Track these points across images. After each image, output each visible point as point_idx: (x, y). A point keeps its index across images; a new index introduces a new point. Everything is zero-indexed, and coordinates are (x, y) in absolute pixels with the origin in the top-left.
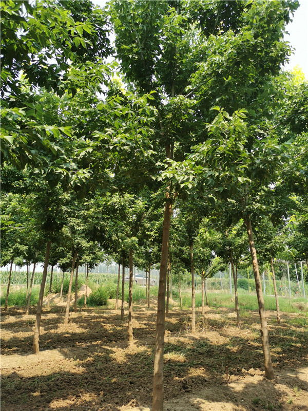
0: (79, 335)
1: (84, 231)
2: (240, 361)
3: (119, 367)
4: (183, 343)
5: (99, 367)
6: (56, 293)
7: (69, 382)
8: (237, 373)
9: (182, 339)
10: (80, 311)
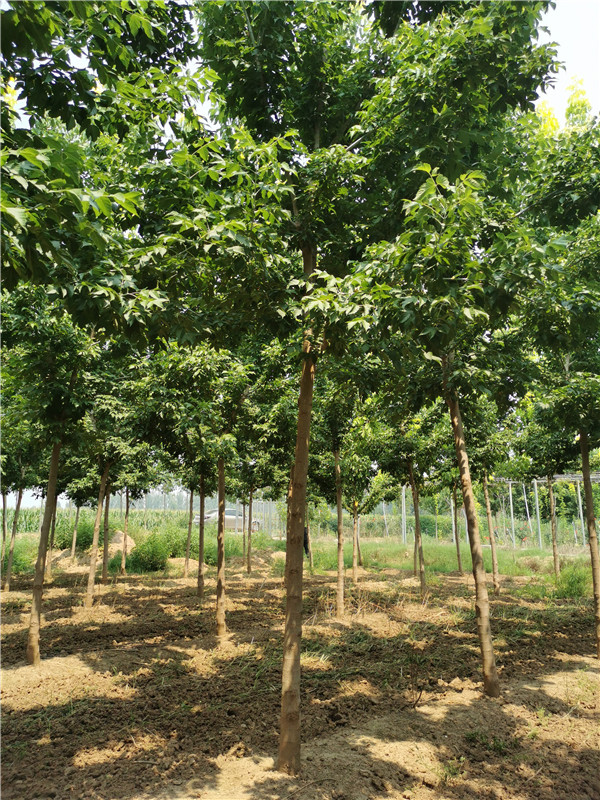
0: (117, 626)
1: (130, 422)
2: (432, 665)
3: (204, 684)
4: (321, 636)
5: (163, 685)
6: (63, 547)
7: (107, 716)
8: (430, 687)
9: (319, 629)
10: (114, 582)
